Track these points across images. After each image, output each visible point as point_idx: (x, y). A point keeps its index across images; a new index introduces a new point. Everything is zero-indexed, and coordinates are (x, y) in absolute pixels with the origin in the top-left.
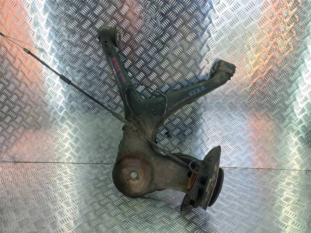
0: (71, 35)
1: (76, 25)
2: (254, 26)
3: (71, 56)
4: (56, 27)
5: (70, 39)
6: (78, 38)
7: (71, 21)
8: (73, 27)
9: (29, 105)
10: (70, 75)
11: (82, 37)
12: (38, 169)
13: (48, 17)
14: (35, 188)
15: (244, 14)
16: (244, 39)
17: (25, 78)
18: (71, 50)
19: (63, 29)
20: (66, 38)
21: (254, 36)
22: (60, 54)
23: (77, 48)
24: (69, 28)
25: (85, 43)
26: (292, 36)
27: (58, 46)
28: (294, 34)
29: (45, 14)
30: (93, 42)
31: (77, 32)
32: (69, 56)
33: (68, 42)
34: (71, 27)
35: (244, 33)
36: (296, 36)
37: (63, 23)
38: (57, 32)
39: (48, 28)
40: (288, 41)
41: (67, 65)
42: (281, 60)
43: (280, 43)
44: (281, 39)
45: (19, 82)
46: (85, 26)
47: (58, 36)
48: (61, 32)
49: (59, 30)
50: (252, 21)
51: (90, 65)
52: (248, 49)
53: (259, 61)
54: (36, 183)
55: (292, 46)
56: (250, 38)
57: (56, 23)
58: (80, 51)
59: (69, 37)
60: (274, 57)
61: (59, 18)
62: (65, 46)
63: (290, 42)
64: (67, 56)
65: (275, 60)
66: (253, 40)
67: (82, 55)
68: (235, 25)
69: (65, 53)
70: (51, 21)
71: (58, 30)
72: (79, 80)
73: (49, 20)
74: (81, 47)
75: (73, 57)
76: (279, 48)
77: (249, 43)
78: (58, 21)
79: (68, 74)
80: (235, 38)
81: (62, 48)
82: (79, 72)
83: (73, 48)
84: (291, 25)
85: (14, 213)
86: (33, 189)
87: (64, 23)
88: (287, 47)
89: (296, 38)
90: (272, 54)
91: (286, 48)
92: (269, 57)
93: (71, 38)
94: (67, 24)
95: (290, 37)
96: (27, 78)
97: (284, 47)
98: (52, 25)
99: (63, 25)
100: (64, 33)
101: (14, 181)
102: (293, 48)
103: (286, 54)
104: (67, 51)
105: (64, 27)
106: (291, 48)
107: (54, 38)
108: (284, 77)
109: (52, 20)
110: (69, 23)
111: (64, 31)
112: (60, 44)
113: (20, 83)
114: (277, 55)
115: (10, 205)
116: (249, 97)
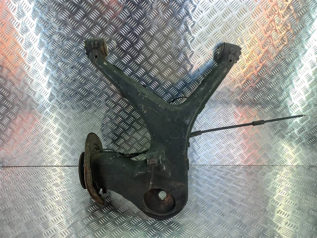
0: (62, 27)
1: (67, 16)
2: (247, 18)
3: (63, 50)
4: (45, 17)
5: (61, 31)
6: (71, 30)
7: (62, 11)
8: (63, 18)
9: (17, 105)
10: (63, 72)
11: (74, 29)
12: (31, 175)
13: (35, 6)
14: (29, 196)
15: (237, 5)
16: (238, 31)
17: (11, 75)
18: (63, 44)
19: (53, 19)
20: (57, 31)
21: (247, 28)
22: (51, 48)
23: (69, 42)
24: (60, 18)
25: (78, 36)
26: (287, 28)
27: (47, 40)
28: (289, 26)
29: (31, 3)
30: (88, 35)
31: (69, 23)
32: (61, 50)
33: (59, 35)
34: (62, 17)
35: (237, 26)
36: (290, 29)
37: (52, 13)
38: (46, 23)
39: (35, 18)
40: (282, 34)
41: (59, 61)
42: (275, 55)
43: (274, 36)
44: (276, 32)
45: (4, 80)
46: (78, 17)
47: (47, 28)
48: (50, 24)
49: (49, 21)
50: (245, 13)
51: (85, 60)
52: (241, 42)
53: (252, 55)
54: (30, 191)
55: (286, 40)
56: (244, 31)
57: (45, 13)
58: (73, 45)
59: (60, 29)
60: (267, 51)
61: (47, 7)
62: (56, 39)
63: (285, 35)
64: (58, 51)
65: (269, 55)
66: (246, 33)
67: (75, 50)
68: (228, 16)
69: (57, 47)
70: (39, 11)
71: (46, 20)
72: (73, 77)
73: (36, 9)
74: (74, 41)
75: (65, 52)
76: (273, 41)
77: (243, 36)
78: (47, 10)
79: (61, 70)
80: (228, 30)
81: (52, 41)
82: (72, 68)
83: (65, 42)
84: (285, 17)
85: (8, 227)
86: (27, 197)
87: (54, 13)
88: (281, 40)
89: (290, 31)
90: (266, 48)
91: (280, 42)
92: (263, 51)
93: (63, 31)
94: (58, 14)
95: (285, 30)
96: (13, 75)
97: (278, 41)
98: (40, 15)
99: (52, 16)
100: (54, 25)
101: (5, 189)
102: (287, 42)
103: (280, 48)
104: (59, 45)
105: (54, 17)
106: (286, 42)
107: (43, 30)
108: (278, 72)
109: (39, 9)
110: (60, 13)
111: (54, 22)
112: (50, 37)
113: (6, 81)
114: (271, 49)
115: (4, 218)
116: (243, 93)
